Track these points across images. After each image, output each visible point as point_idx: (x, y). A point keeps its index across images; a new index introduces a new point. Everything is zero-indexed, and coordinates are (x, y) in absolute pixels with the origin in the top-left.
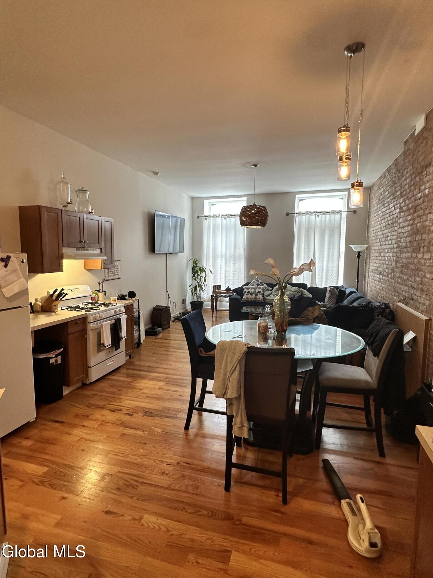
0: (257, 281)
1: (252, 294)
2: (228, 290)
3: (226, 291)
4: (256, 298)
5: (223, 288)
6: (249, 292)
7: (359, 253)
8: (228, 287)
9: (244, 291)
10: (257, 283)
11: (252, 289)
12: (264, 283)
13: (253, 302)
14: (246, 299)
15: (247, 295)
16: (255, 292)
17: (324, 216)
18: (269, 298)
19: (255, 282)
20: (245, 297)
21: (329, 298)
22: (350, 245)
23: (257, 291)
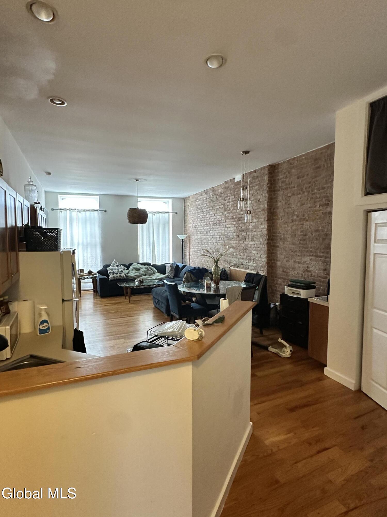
0: (116, 263)
1: (117, 274)
2: (90, 272)
3: (88, 274)
4: (120, 276)
5: (86, 272)
6: (113, 272)
7: (183, 240)
8: (90, 270)
9: (109, 272)
10: (116, 265)
11: (115, 269)
12: (122, 265)
13: (119, 279)
14: (113, 278)
15: (113, 274)
16: (118, 271)
17: (164, 215)
18: (129, 275)
19: (114, 264)
20: (111, 276)
21: (170, 271)
22: (177, 235)
23: (120, 270)
